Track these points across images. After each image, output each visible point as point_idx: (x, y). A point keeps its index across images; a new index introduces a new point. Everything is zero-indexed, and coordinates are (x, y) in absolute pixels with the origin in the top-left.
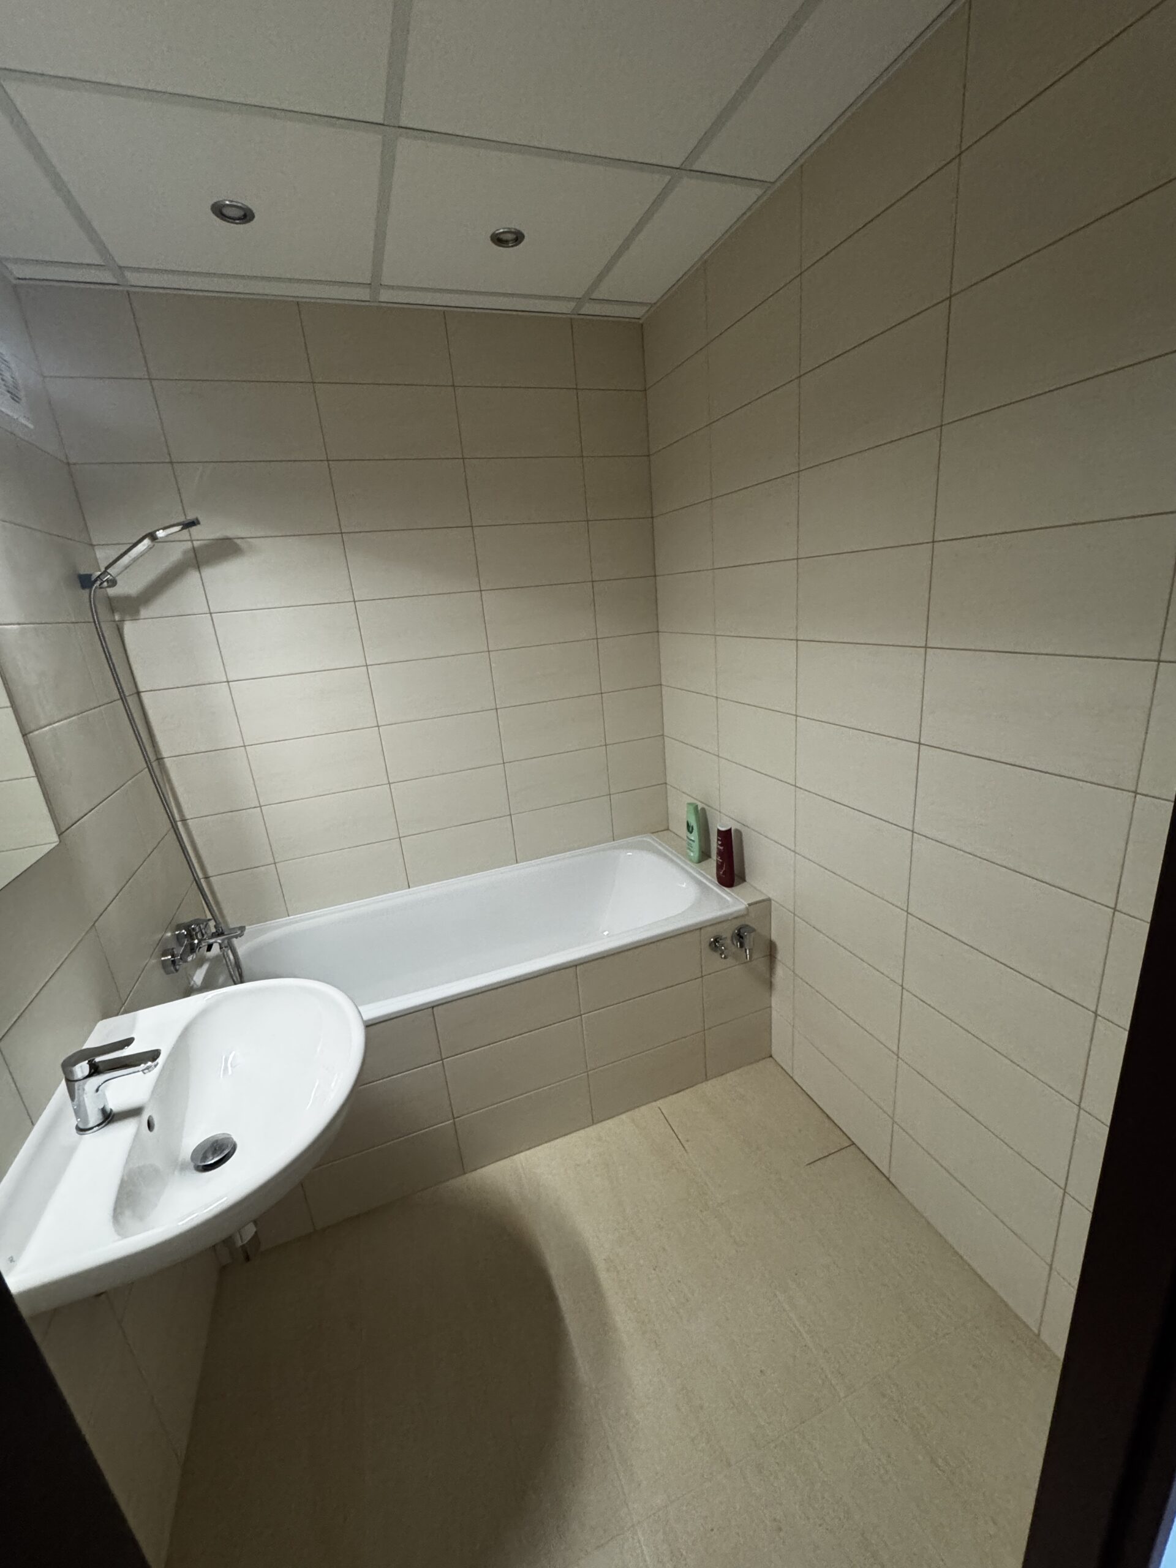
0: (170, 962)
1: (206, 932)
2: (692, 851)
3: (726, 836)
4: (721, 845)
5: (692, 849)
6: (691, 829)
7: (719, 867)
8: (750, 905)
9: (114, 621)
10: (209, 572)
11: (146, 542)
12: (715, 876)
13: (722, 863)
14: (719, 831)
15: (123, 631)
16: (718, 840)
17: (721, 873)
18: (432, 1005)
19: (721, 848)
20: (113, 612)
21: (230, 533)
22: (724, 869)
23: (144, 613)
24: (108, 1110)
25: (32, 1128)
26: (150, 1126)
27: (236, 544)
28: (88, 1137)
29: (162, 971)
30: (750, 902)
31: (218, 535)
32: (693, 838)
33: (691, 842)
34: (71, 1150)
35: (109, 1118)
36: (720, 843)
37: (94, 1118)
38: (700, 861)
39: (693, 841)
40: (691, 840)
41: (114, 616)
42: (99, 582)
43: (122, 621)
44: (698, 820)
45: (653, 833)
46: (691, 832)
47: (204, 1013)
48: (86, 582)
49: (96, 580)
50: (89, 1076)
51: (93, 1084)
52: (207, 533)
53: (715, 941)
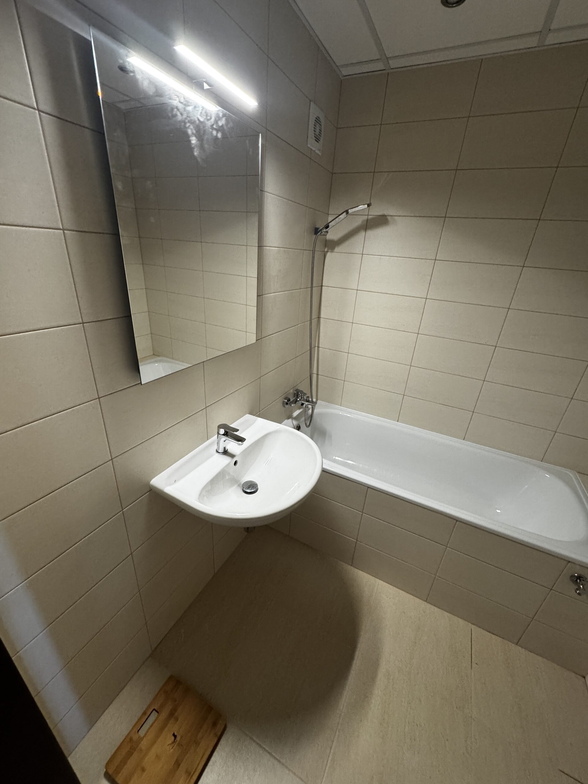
0: (286, 403)
1: (303, 397)
9: (324, 251)
10: (370, 233)
11: (345, 214)
15: (326, 256)
18: (369, 486)
20: (325, 247)
21: (386, 213)
23: (337, 249)
24: (226, 449)
25: (207, 441)
26: (235, 463)
27: (387, 219)
28: (217, 454)
29: (282, 404)
31: (380, 213)
34: (212, 456)
35: (225, 452)
37: (221, 450)
41: (325, 249)
42: (320, 232)
43: (327, 252)
45: (579, 472)
47: (276, 432)
48: (316, 231)
49: (320, 231)
50: (224, 435)
51: (224, 438)
52: (376, 211)
53: (579, 577)
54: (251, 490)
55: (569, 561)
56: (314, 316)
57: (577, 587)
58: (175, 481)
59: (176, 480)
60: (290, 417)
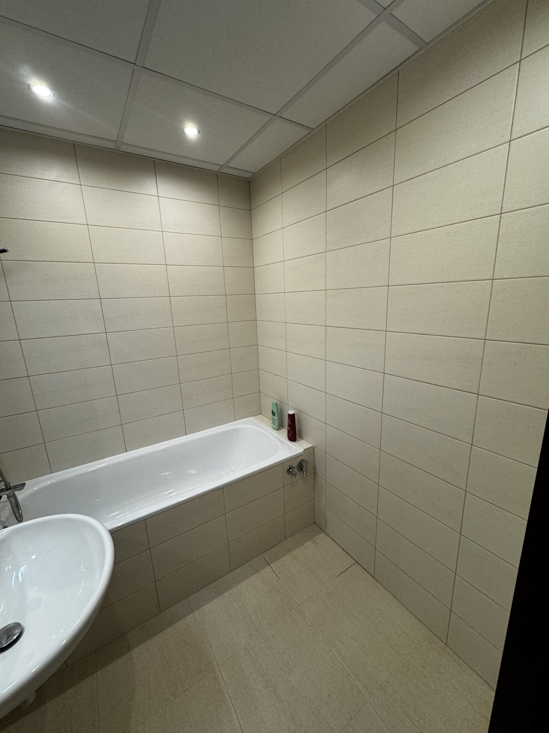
2: (275, 425)
3: (292, 417)
6: (274, 414)
8: (305, 450)
12: (287, 436)
13: (291, 430)
14: (289, 414)
16: (288, 419)
18: (145, 518)
19: (290, 423)
22: (291, 433)
33: (274, 420)
44: (278, 411)
45: (253, 416)
53: (290, 469)
55: (281, 463)
57: (292, 474)
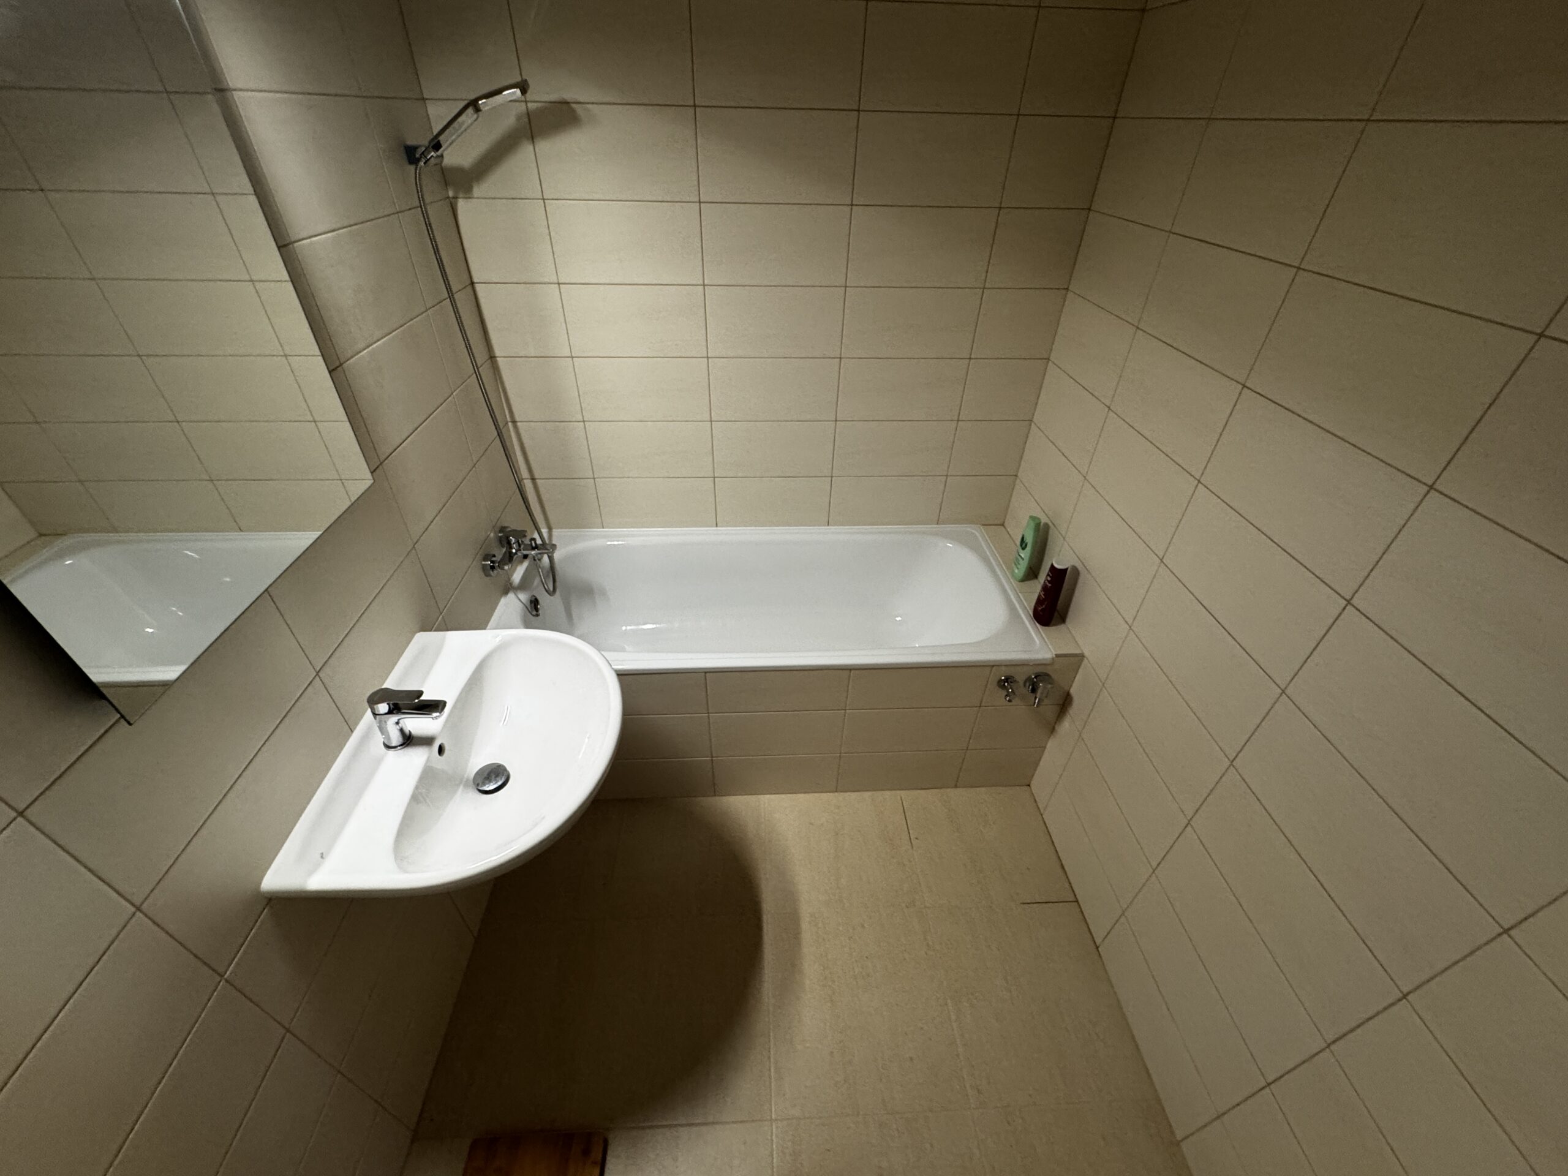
0: (489, 567)
2: (1018, 568)
3: (1058, 576)
4: (1049, 582)
5: (1019, 566)
6: (1024, 545)
7: (1039, 602)
8: (1057, 656)
9: (448, 197)
10: (544, 146)
11: (470, 111)
12: (1033, 607)
13: (1044, 600)
14: (1052, 565)
15: (457, 212)
16: (1048, 575)
17: (1040, 609)
18: (706, 671)
19: (1049, 585)
20: (446, 185)
21: (568, 96)
22: (1044, 606)
23: (477, 191)
24: (407, 732)
26: (441, 750)
27: (573, 111)
29: (482, 573)
30: (1059, 652)
31: (554, 97)
32: (1023, 556)
33: (1019, 557)
34: (379, 761)
35: (408, 740)
36: (1049, 579)
37: (396, 738)
38: (1023, 580)
39: (1023, 559)
40: (1020, 556)
41: (448, 192)
42: (424, 160)
43: (456, 198)
44: (1035, 543)
46: (1023, 549)
47: (504, 646)
48: (412, 155)
49: (422, 156)
50: (390, 712)
51: (394, 719)
52: (543, 93)
53: (1006, 680)
54: (496, 783)
55: (992, 666)
56: (481, 356)
57: (1006, 693)
58: (322, 857)
59: (322, 854)
60: (507, 588)
